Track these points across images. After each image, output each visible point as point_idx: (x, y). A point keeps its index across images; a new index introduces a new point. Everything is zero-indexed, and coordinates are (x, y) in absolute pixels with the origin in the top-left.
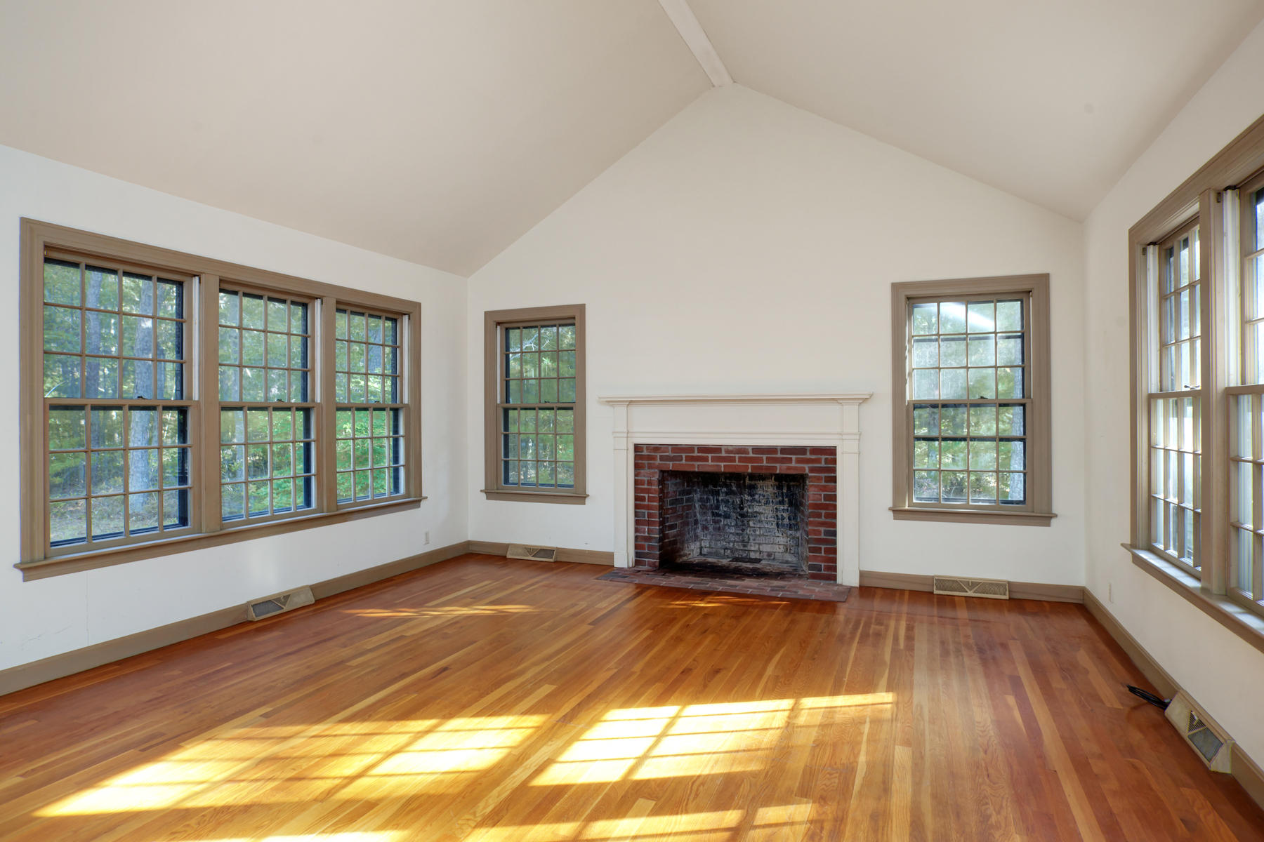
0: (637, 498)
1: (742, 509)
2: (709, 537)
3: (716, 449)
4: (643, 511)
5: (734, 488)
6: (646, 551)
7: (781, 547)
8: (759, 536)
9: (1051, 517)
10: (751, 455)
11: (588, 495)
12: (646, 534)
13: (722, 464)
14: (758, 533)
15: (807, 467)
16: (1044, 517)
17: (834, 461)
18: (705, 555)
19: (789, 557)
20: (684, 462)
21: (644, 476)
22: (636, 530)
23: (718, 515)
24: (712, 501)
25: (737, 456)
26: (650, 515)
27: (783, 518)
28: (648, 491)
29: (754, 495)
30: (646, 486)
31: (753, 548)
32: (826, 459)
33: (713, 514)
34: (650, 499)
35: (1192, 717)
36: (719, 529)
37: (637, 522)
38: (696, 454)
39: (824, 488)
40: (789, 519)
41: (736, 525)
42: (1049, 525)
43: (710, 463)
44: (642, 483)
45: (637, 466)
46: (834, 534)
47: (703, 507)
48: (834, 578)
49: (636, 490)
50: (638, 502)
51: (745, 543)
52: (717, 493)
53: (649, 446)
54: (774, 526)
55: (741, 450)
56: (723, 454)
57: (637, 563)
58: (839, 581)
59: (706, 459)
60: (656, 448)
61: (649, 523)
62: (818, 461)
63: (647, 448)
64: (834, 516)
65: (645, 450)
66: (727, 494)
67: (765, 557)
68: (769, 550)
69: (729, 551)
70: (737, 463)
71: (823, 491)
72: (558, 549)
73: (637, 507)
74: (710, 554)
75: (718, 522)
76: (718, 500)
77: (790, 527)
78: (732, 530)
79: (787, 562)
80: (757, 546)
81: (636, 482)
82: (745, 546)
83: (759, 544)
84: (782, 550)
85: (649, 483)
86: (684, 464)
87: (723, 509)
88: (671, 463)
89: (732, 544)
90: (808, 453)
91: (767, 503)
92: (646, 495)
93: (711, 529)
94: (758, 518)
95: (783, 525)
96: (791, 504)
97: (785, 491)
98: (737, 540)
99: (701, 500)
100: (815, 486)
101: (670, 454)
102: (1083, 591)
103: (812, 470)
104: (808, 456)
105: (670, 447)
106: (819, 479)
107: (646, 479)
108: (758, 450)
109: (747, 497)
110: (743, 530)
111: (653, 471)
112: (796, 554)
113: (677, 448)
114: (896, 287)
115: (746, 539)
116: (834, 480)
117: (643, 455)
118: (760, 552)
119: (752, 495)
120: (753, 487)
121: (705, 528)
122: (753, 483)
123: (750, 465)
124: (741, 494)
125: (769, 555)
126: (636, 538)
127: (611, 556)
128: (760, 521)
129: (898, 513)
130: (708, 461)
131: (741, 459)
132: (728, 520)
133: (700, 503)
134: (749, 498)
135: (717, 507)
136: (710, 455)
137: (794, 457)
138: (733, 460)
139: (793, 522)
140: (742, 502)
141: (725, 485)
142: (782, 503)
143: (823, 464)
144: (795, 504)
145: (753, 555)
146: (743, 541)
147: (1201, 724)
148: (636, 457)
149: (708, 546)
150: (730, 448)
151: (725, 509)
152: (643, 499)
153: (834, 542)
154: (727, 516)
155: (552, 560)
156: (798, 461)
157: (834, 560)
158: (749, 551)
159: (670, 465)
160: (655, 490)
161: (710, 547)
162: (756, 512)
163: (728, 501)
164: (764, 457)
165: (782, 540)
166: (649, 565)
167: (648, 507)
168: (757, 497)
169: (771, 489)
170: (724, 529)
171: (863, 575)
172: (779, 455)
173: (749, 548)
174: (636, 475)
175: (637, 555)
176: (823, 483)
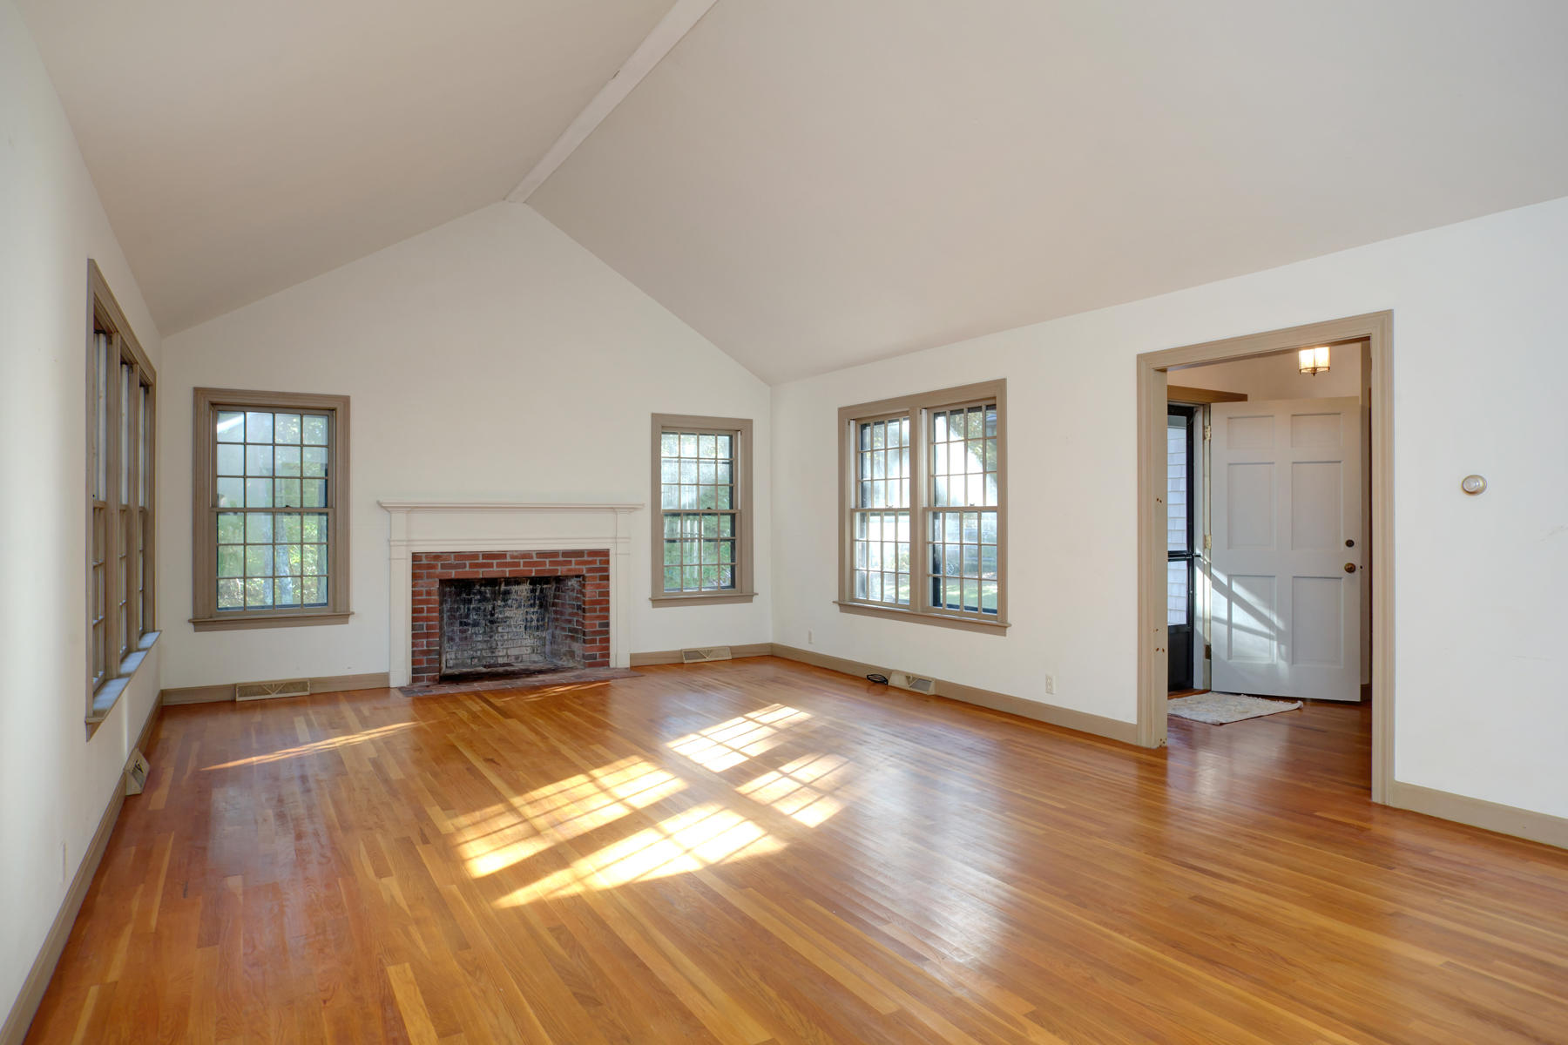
0: (414, 611)
1: (492, 615)
2: (455, 648)
3: (500, 555)
4: (421, 623)
5: (488, 595)
6: (425, 665)
7: (528, 648)
8: (507, 640)
9: (753, 596)
10: (535, 559)
11: (353, 613)
12: (425, 648)
13: (507, 569)
14: (506, 638)
15: (584, 568)
16: (748, 597)
17: (607, 562)
18: (450, 667)
19: (535, 658)
20: (467, 569)
21: (422, 586)
22: (414, 645)
23: (467, 624)
24: (463, 609)
25: (522, 561)
26: (429, 627)
27: (532, 621)
28: (427, 602)
29: (507, 600)
30: (424, 597)
31: (501, 654)
32: (600, 560)
33: (461, 624)
34: (429, 610)
35: (908, 678)
36: (466, 638)
37: (414, 636)
38: (481, 561)
39: (598, 586)
40: (538, 620)
41: (485, 632)
42: (751, 601)
43: (495, 569)
44: (420, 593)
45: (415, 577)
46: (607, 625)
47: (452, 617)
48: (607, 664)
49: (414, 602)
50: (415, 615)
51: (492, 649)
52: (470, 601)
53: (428, 554)
54: (523, 629)
55: (526, 555)
56: (508, 560)
57: (414, 680)
58: (612, 665)
59: (491, 565)
60: (437, 556)
61: (428, 636)
62: (594, 562)
63: (426, 557)
64: (607, 610)
65: (424, 559)
66: (480, 601)
67: (513, 660)
68: (517, 653)
69: (476, 660)
70: (522, 568)
71: (597, 588)
72: (310, 679)
73: (414, 619)
74: (456, 666)
75: (465, 631)
76: (469, 609)
77: (538, 628)
78: (480, 638)
79: (535, 662)
80: (505, 651)
81: (414, 594)
82: (493, 652)
83: (507, 648)
84: (529, 651)
85: (429, 593)
86: (467, 572)
87: (473, 616)
88: (453, 571)
89: (479, 652)
90: (586, 555)
91: (520, 606)
92: (425, 607)
93: (457, 640)
94: (508, 623)
95: (530, 627)
96: (541, 606)
97: (537, 594)
98: (485, 647)
99: (451, 610)
100: (592, 585)
101: (452, 561)
102: (772, 646)
103: (589, 570)
104: (586, 558)
105: (452, 555)
106: (594, 578)
107: (424, 589)
108: (542, 554)
109: (500, 603)
110: (491, 637)
111: (430, 580)
112: (543, 654)
113: (460, 556)
114: (656, 417)
115: (494, 645)
116: (607, 578)
117: (421, 565)
118: (508, 656)
119: (505, 600)
120: (507, 593)
121: (451, 639)
122: (508, 588)
123: (534, 569)
124: (495, 600)
125: (517, 658)
126: (413, 652)
127: (386, 676)
128: (509, 626)
129: (657, 601)
130: (493, 567)
131: (526, 564)
132: (476, 628)
133: (449, 614)
134: (503, 603)
135: (467, 616)
136: (495, 561)
137: (573, 560)
138: (518, 564)
139: (541, 623)
140: (494, 608)
141: (480, 592)
142: (532, 605)
143: (598, 565)
144: (543, 604)
145: (501, 661)
146: (491, 648)
147: (914, 679)
148: (414, 567)
149: (453, 657)
150: (515, 554)
151: (475, 617)
152: (421, 611)
153: (607, 632)
154: (476, 624)
155: (308, 693)
156: (578, 563)
157: (607, 648)
158: (496, 657)
159: (453, 574)
160: (435, 599)
161: (456, 658)
162: (507, 617)
163: (479, 608)
164: (547, 561)
165: (529, 641)
166: (429, 679)
167: (427, 619)
168: (509, 602)
169: (525, 593)
170: (471, 637)
171: (633, 657)
172: (561, 559)
173: (497, 654)
174: (413, 586)
175: (414, 671)
176: (598, 582)
